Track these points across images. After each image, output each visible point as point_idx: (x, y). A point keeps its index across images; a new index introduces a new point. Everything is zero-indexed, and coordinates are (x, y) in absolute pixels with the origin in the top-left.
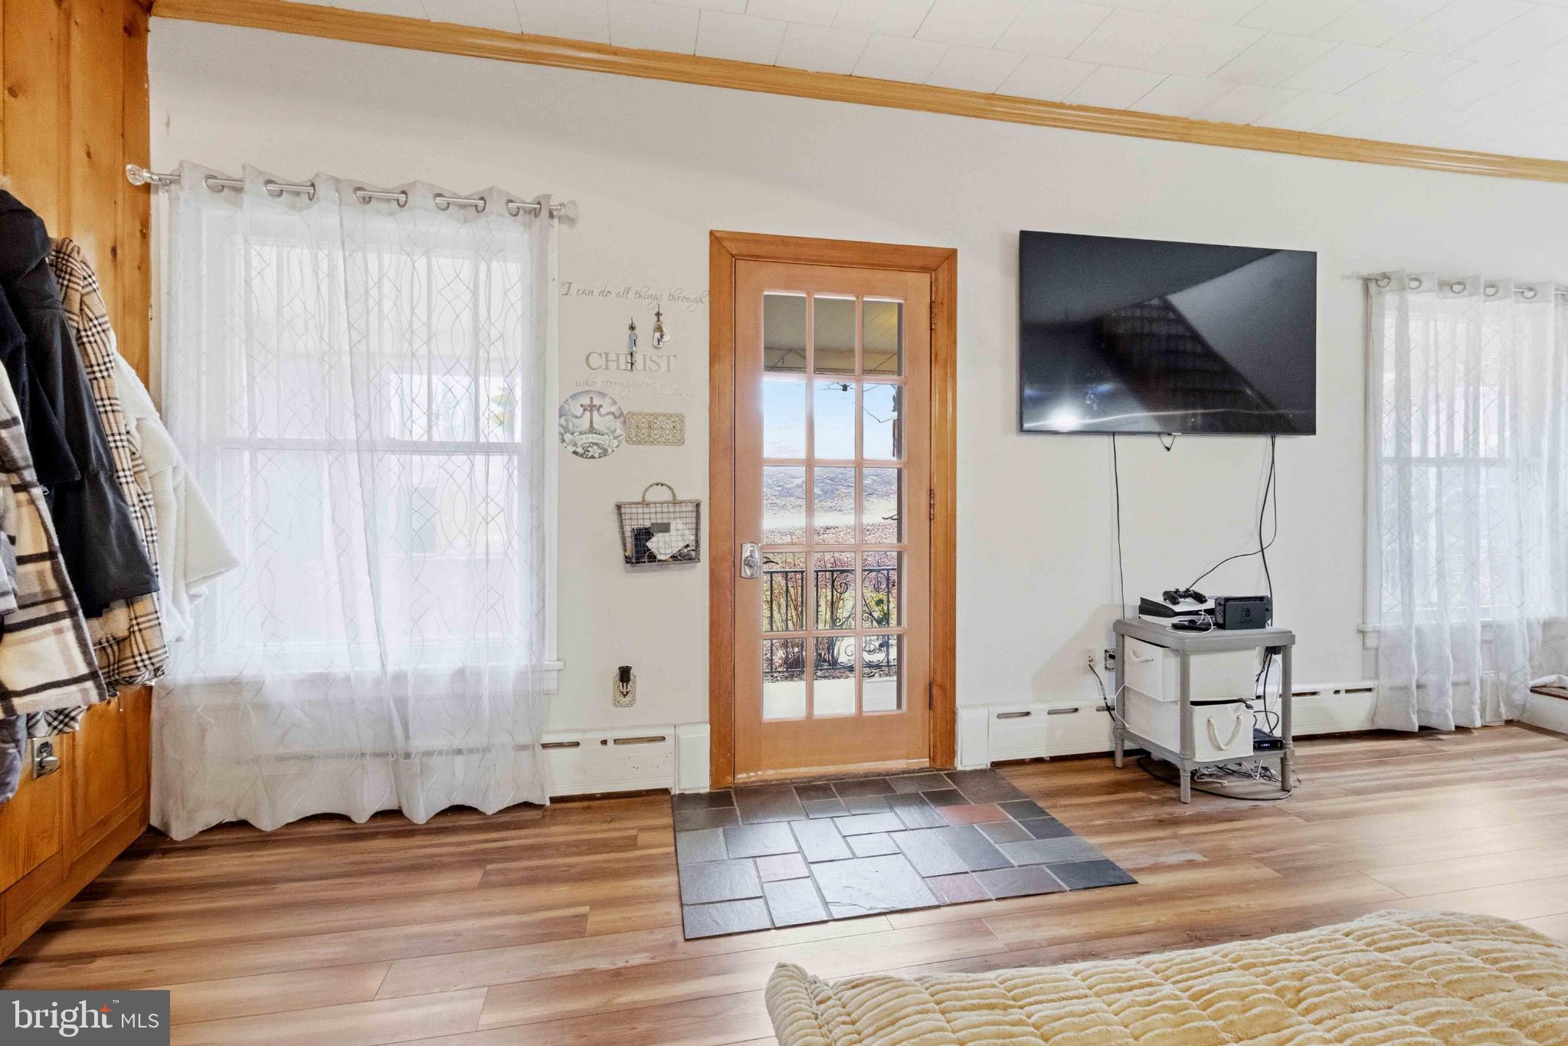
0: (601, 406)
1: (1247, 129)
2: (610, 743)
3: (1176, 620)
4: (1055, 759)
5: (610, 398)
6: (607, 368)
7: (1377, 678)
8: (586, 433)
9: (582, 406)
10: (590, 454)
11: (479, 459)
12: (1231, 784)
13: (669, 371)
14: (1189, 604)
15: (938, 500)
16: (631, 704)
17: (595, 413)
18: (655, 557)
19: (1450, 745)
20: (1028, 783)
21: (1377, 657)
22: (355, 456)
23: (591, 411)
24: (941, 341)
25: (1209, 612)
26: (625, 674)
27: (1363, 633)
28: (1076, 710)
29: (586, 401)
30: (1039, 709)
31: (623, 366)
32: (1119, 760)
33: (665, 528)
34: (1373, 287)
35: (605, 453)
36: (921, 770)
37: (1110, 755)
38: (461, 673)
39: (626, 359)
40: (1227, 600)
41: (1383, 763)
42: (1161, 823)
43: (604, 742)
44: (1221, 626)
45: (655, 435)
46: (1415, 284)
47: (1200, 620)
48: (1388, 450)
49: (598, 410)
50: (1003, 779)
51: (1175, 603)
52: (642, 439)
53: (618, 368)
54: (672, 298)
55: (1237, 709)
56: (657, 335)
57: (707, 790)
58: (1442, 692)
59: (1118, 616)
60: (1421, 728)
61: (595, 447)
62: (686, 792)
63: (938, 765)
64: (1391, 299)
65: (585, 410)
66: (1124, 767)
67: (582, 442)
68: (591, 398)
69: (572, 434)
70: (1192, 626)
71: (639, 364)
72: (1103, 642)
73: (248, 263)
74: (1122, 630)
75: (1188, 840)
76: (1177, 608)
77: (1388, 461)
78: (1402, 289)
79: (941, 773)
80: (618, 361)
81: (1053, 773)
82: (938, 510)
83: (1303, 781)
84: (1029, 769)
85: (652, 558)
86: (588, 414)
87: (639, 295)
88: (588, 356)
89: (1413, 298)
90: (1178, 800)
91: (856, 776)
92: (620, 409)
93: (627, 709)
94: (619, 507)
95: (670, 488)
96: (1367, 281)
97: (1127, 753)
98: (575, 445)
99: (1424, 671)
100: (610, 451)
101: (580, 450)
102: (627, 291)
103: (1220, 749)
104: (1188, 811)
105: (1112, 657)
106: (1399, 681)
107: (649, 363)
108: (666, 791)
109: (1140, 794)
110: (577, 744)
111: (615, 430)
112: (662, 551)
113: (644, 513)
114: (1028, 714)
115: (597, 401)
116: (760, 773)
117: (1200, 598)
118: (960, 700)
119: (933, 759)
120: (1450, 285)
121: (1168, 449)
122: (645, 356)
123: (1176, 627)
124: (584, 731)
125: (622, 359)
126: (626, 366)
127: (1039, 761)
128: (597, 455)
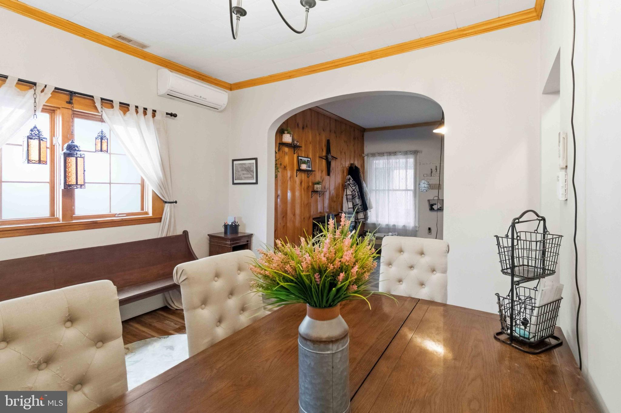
0: (426, 183)
6: (427, 176)
11: (406, 192)
16: (431, 234)
22: (387, 191)
23: (424, 184)
26: (429, 229)
29: (424, 182)
31: (430, 176)
33: (435, 204)
35: (426, 191)
38: (404, 226)
45: (435, 188)
52: (433, 189)
56: (436, 170)
67: (423, 189)
69: (421, 188)
71: (433, 175)
73: (376, 166)
85: (434, 209)
87: (433, 164)
88: (424, 174)
92: (429, 184)
94: (428, 200)
101: (422, 191)
102: (431, 163)
111: (428, 187)
113: (433, 201)
122: (434, 174)
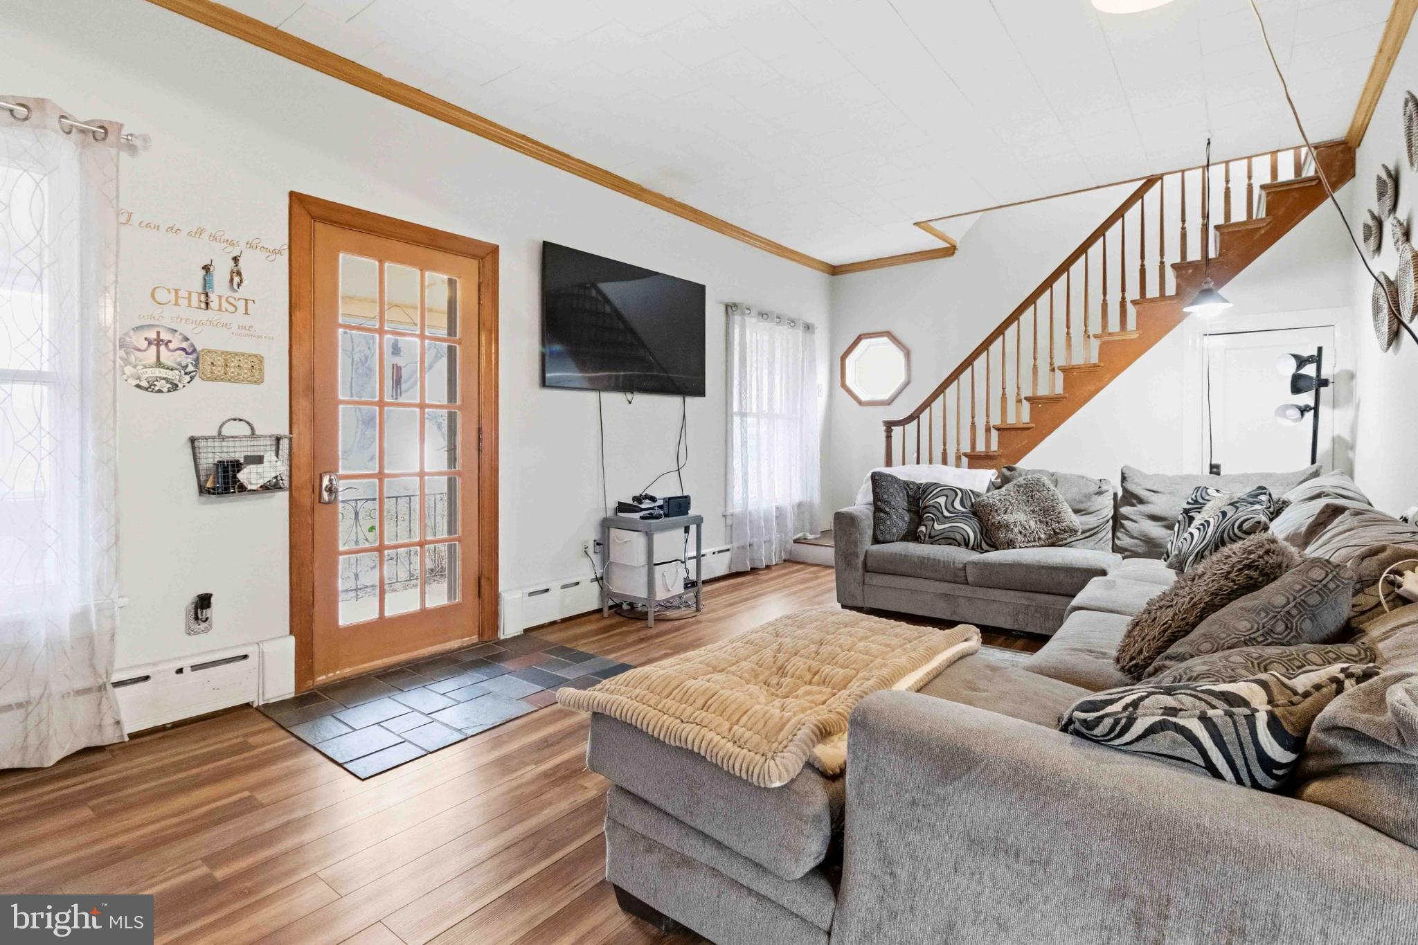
0: (170, 341)
1: (671, 201)
2: (187, 671)
3: (642, 514)
4: (564, 620)
5: (181, 334)
6: (176, 304)
7: (731, 542)
8: (152, 367)
9: (146, 339)
10: (157, 389)
12: (671, 614)
13: (246, 313)
14: (647, 503)
15: (485, 436)
16: (207, 630)
17: (163, 348)
18: (246, 488)
19: (764, 576)
20: (554, 637)
21: (731, 530)
23: (158, 345)
24: (487, 312)
25: (661, 507)
26: (204, 602)
27: (725, 516)
28: (578, 583)
29: (153, 335)
30: (555, 586)
31: (195, 302)
32: (606, 612)
33: (256, 460)
34: (729, 310)
35: (175, 387)
36: (473, 645)
37: (600, 611)
39: (199, 297)
40: (670, 498)
41: (737, 590)
42: (642, 640)
43: (180, 671)
44: (667, 515)
45: (232, 373)
46: (748, 312)
47: (656, 512)
48: (736, 408)
49: (166, 344)
50: (535, 638)
51: (641, 503)
52: (218, 376)
53: (190, 305)
54: (250, 245)
55: (677, 565)
56: (236, 279)
57: (293, 695)
58: (759, 546)
59: (602, 515)
60: (752, 569)
61: (163, 382)
62: (271, 701)
63: (486, 638)
64: (737, 318)
65: (150, 343)
66: (610, 616)
67: (147, 376)
68: (158, 333)
69: (135, 367)
70: (651, 517)
71: (214, 304)
72: (592, 535)
74: (606, 525)
75: (660, 645)
76: (643, 506)
77: (736, 414)
78: (743, 314)
79: (490, 643)
80: (189, 299)
81: (567, 628)
82: (486, 443)
83: (706, 605)
84: (550, 629)
85: (242, 488)
86: (154, 348)
87: (213, 237)
88: (154, 289)
89: (747, 319)
90: (647, 627)
91: (423, 658)
92: (192, 345)
93: (203, 636)
94: (193, 440)
95: (248, 423)
96: (727, 306)
97: (610, 608)
98: (139, 378)
99: (752, 537)
100: (180, 385)
101: (145, 384)
102: (201, 231)
103: (669, 590)
104: (653, 632)
105: (598, 544)
106: (741, 543)
107: (225, 304)
108: (248, 705)
109: (624, 629)
110: (147, 678)
111: (187, 366)
112: (253, 481)
113: (222, 447)
114: (547, 590)
115: (165, 336)
116: (338, 672)
117: (653, 499)
118: (502, 587)
119: (481, 635)
120: (763, 315)
121: (630, 403)
122: (220, 297)
123: (642, 518)
124: (155, 664)
125: (195, 297)
126: (199, 305)
127: (553, 623)
128: (165, 390)
